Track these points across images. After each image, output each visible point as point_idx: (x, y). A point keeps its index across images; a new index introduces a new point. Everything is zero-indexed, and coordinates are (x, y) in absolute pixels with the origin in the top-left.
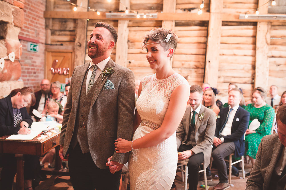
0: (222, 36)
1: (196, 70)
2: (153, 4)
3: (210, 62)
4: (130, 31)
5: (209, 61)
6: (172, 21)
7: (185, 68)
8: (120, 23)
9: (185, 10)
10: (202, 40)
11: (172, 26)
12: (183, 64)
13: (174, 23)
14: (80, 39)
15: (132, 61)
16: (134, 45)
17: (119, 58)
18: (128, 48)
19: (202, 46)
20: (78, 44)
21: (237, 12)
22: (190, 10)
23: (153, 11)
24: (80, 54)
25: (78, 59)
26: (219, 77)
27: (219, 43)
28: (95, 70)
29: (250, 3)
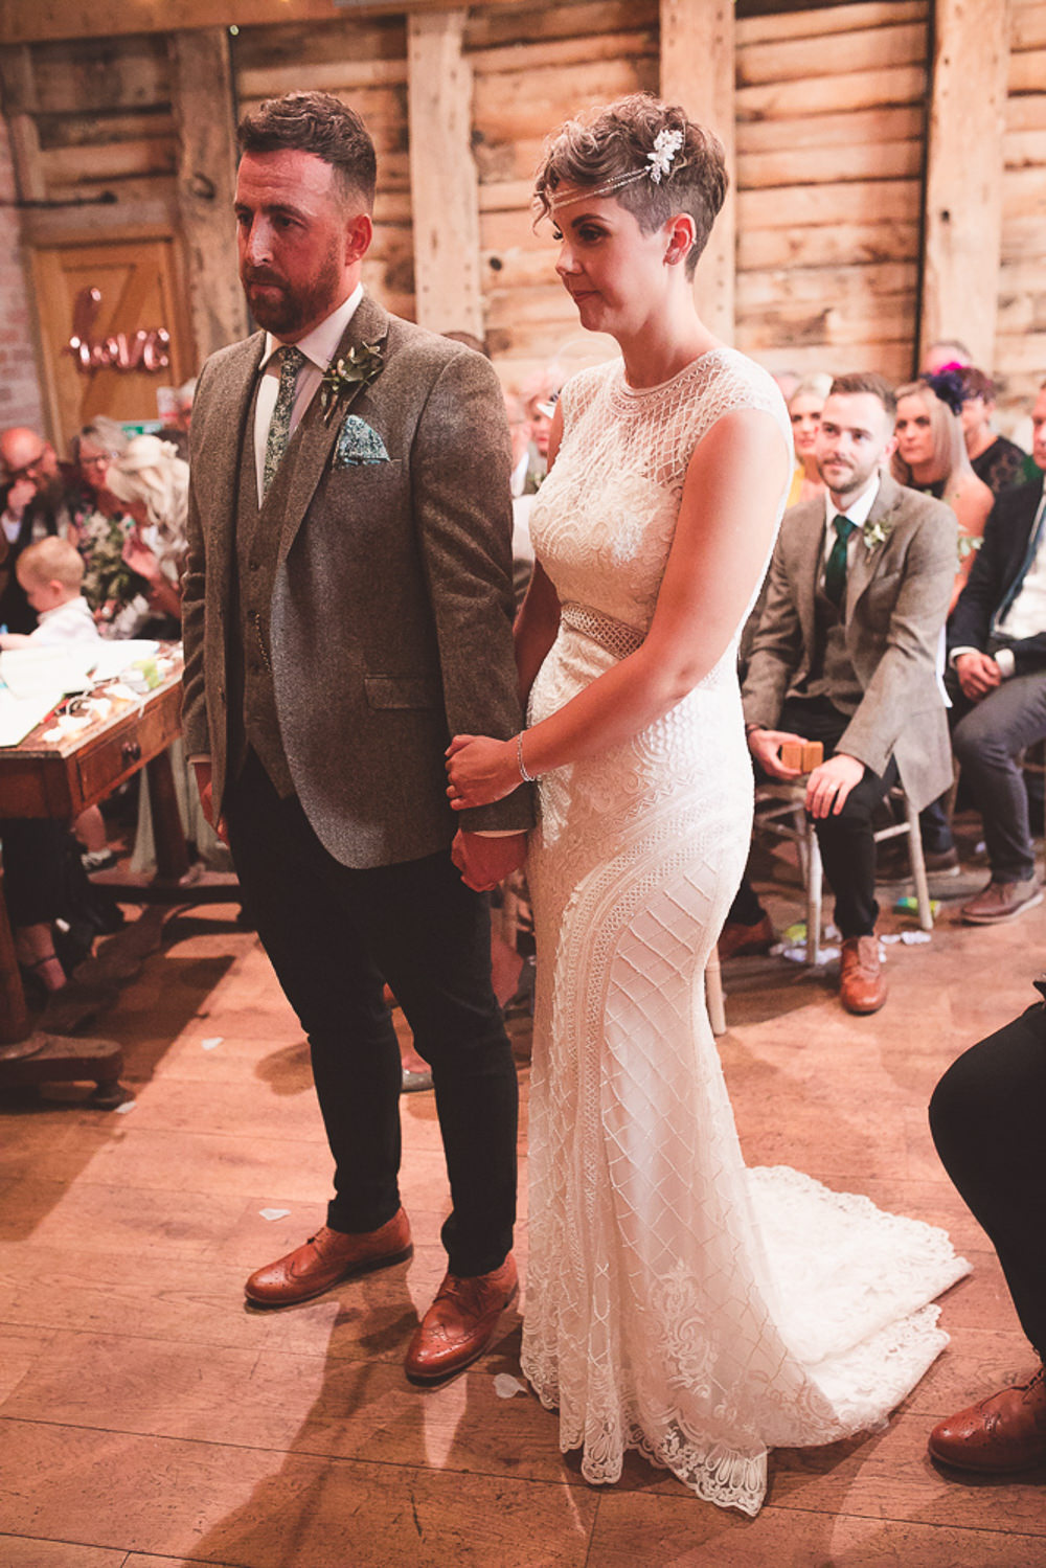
0: (1014, 51)
1: (872, 271)
3: (954, 217)
4: (477, 74)
5: (946, 215)
7: (809, 267)
8: (418, 33)
10: (902, 84)
11: (720, 16)
12: (795, 246)
14: (201, 154)
15: (510, 257)
16: (512, 156)
17: (435, 243)
18: (481, 182)
19: (902, 120)
20: (198, 185)
24: (217, 241)
25: (207, 276)
26: (1006, 303)
27: (1001, 96)
28: (295, 373)
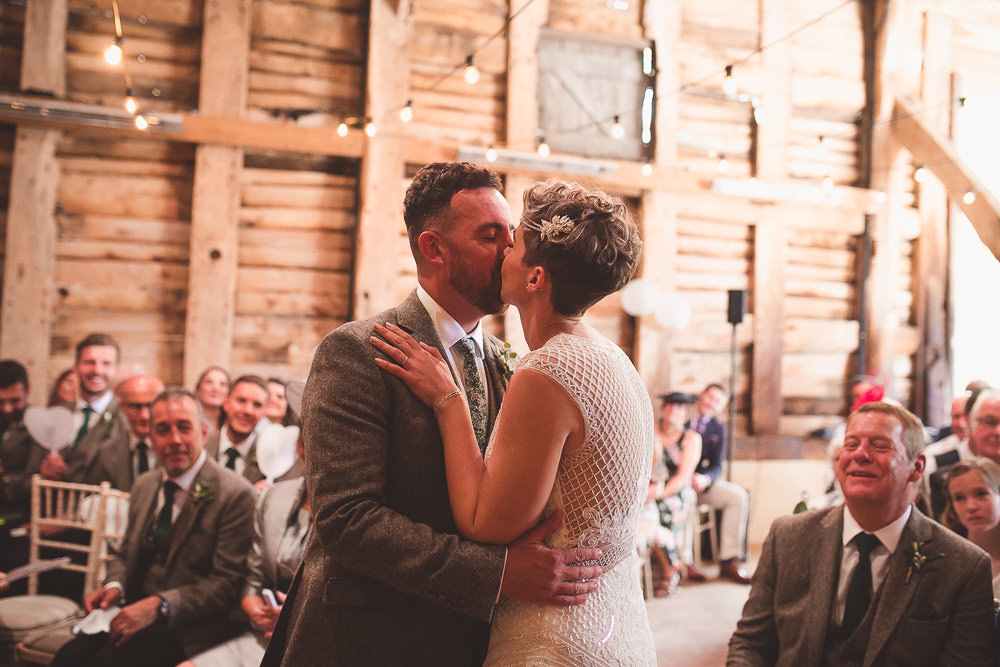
1: (317, 322)
2: (157, 80)
3: (370, 296)
4: (65, 171)
5: (366, 295)
6: (235, 148)
7: (280, 316)
8: (24, 137)
9: (275, 112)
10: (338, 220)
11: (234, 164)
12: (271, 303)
13: (239, 158)
16: (82, 224)
18: (59, 237)
19: (336, 239)
21: (447, 138)
22: (295, 114)
23: (160, 105)
27: (398, 235)
29: (481, 113)
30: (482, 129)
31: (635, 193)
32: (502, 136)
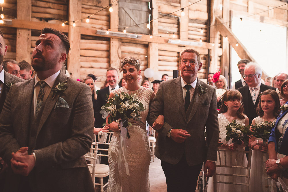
0: (81, 49)
3: (72, 74)
6: (29, 30)
9: (41, 19)
11: (29, 35)
13: (30, 32)
21: (93, 27)
22: (47, 20)
27: (79, 56)
28: (44, 87)
29: (103, 20)
30: (103, 25)
31: (147, 43)
32: (109, 27)
